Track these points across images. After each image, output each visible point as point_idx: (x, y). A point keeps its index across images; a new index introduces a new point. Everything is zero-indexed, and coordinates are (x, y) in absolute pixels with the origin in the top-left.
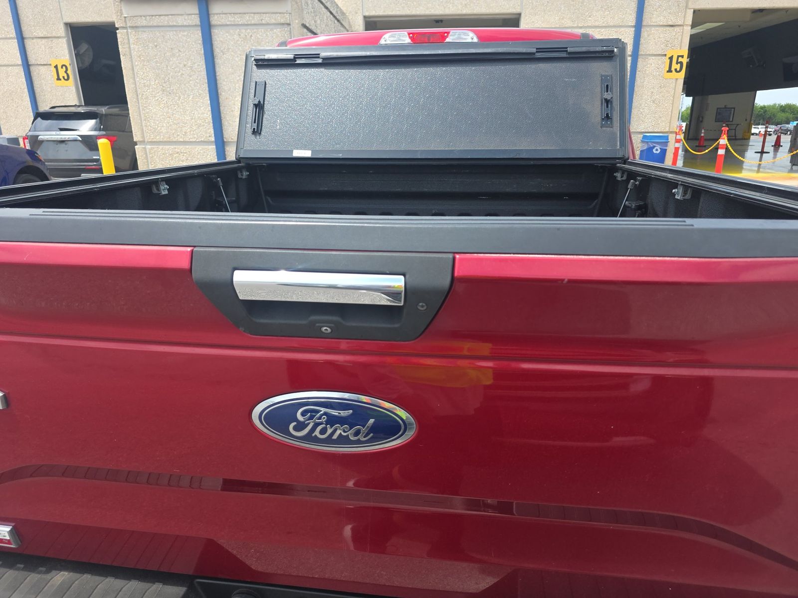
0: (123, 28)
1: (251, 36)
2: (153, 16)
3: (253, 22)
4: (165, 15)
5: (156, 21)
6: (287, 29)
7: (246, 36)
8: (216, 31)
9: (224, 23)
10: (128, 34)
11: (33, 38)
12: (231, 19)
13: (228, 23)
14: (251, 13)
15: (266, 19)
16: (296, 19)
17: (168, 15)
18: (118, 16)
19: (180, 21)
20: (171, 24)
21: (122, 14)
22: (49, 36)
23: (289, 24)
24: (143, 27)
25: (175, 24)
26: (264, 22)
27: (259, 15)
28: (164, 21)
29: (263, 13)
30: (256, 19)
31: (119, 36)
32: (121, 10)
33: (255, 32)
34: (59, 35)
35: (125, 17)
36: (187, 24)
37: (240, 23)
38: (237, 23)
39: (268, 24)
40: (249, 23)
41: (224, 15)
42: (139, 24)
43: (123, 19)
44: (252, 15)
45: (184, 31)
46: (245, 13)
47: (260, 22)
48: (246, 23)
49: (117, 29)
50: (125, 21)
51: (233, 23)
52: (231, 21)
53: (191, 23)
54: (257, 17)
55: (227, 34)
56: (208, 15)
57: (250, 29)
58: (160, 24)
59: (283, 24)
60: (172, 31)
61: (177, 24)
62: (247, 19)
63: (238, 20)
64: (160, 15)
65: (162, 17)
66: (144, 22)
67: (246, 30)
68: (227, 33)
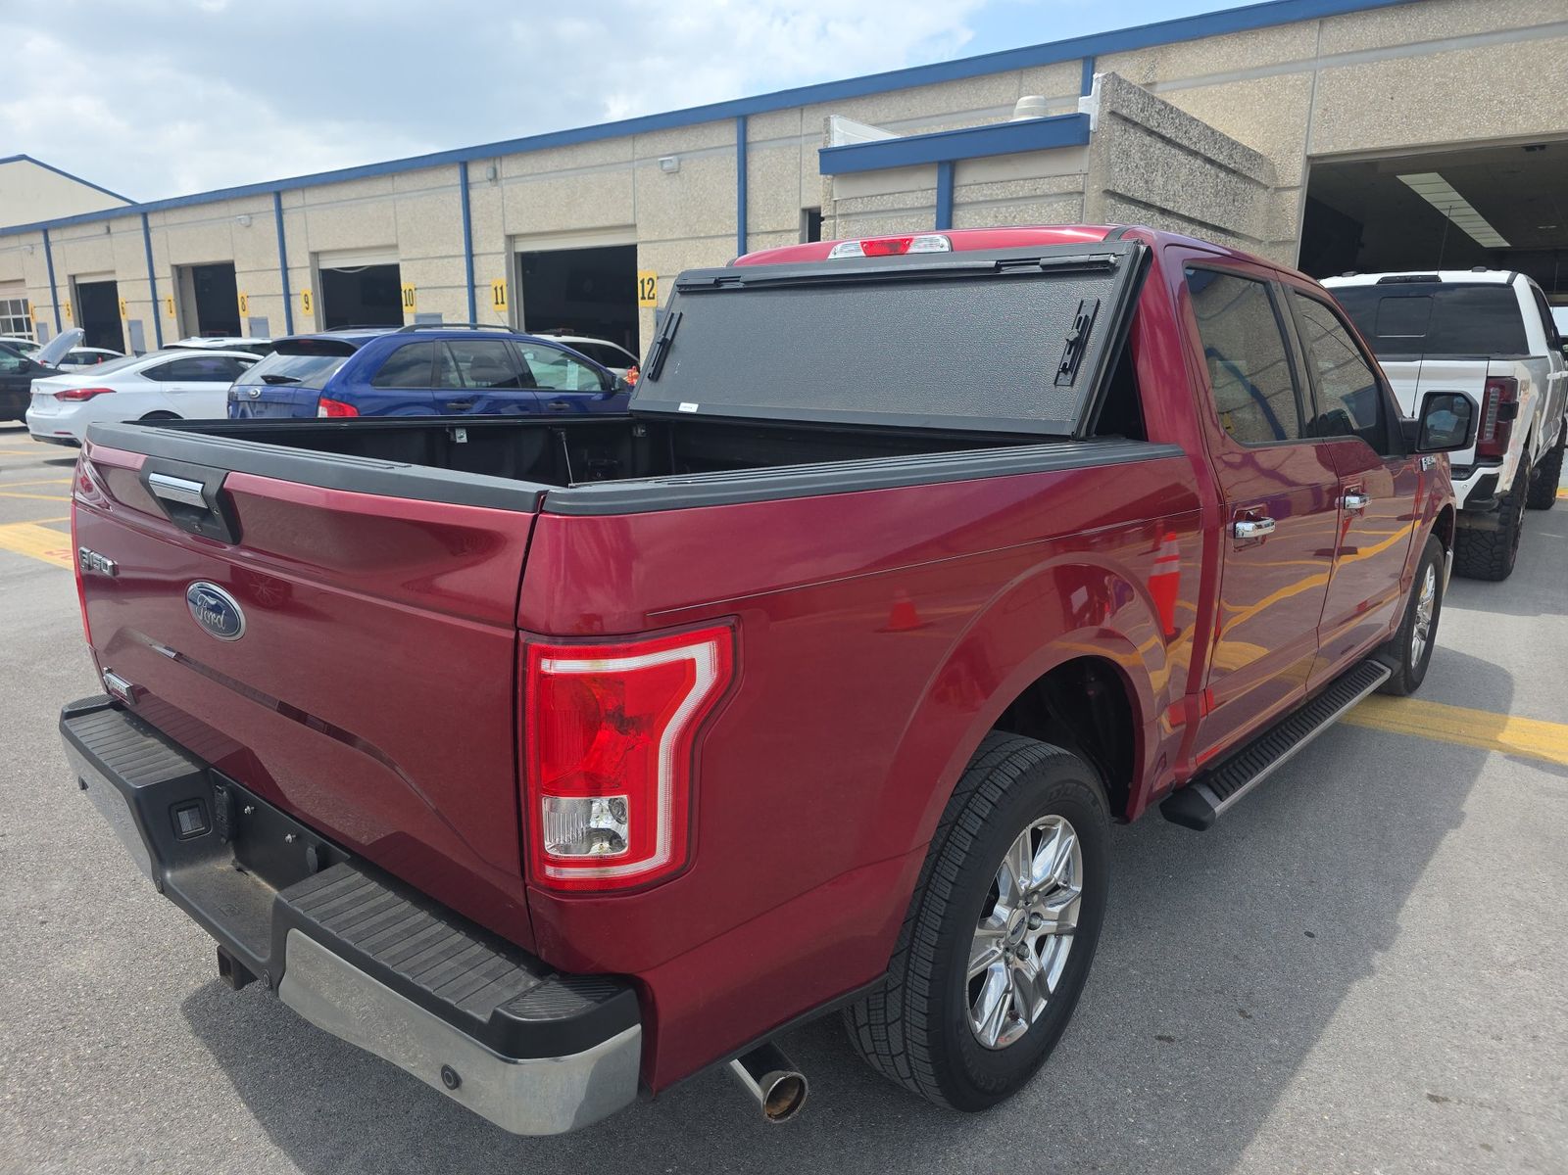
0: (831, 217)
1: (1015, 217)
2: (872, 196)
3: (1021, 194)
4: (890, 194)
5: (876, 204)
6: (1076, 201)
7: (1006, 217)
8: (961, 213)
9: (975, 200)
10: (835, 226)
11: (758, 234)
12: (988, 192)
13: (981, 199)
14: (1020, 180)
15: (1044, 187)
16: (1095, 183)
17: (894, 193)
18: (826, 200)
19: (910, 201)
20: (896, 206)
21: (832, 196)
22: (779, 229)
23: (1081, 193)
24: (857, 214)
25: (901, 206)
26: (1038, 192)
27: (1032, 181)
28: (888, 202)
29: (1040, 178)
30: (1027, 188)
31: (823, 229)
32: (832, 190)
33: (1021, 211)
34: (791, 228)
35: (835, 201)
36: (919, 205)
37: (1000, 197)
38: (996, 197)
39: (1046, 196)
40: (1014, 196)
41: (977, 187)
42: (853, 209)
43: (832, 203)
44: (1022, 182)
45: (913, 216)
46: (1010, 181)
47: (1033, 193)
48: (1010, 196)
49: (823, 219)
50: (835, 208)
51: (988, 199)
52: (985, 195)
53: (924, 203)
54: (1028, 185)
55: (977, 217)
56: (952, 188)
57: (1014, 206)
58: (882, 208)
59: (1071, 193)
60: (896, 217)
61: (905, 207)
62: (1015, 190)
63: (998, 192)
64: (883, 195)
65: (885, 198)
66: (859, 207)
67: (1008, 207)
68: (976, 214)
